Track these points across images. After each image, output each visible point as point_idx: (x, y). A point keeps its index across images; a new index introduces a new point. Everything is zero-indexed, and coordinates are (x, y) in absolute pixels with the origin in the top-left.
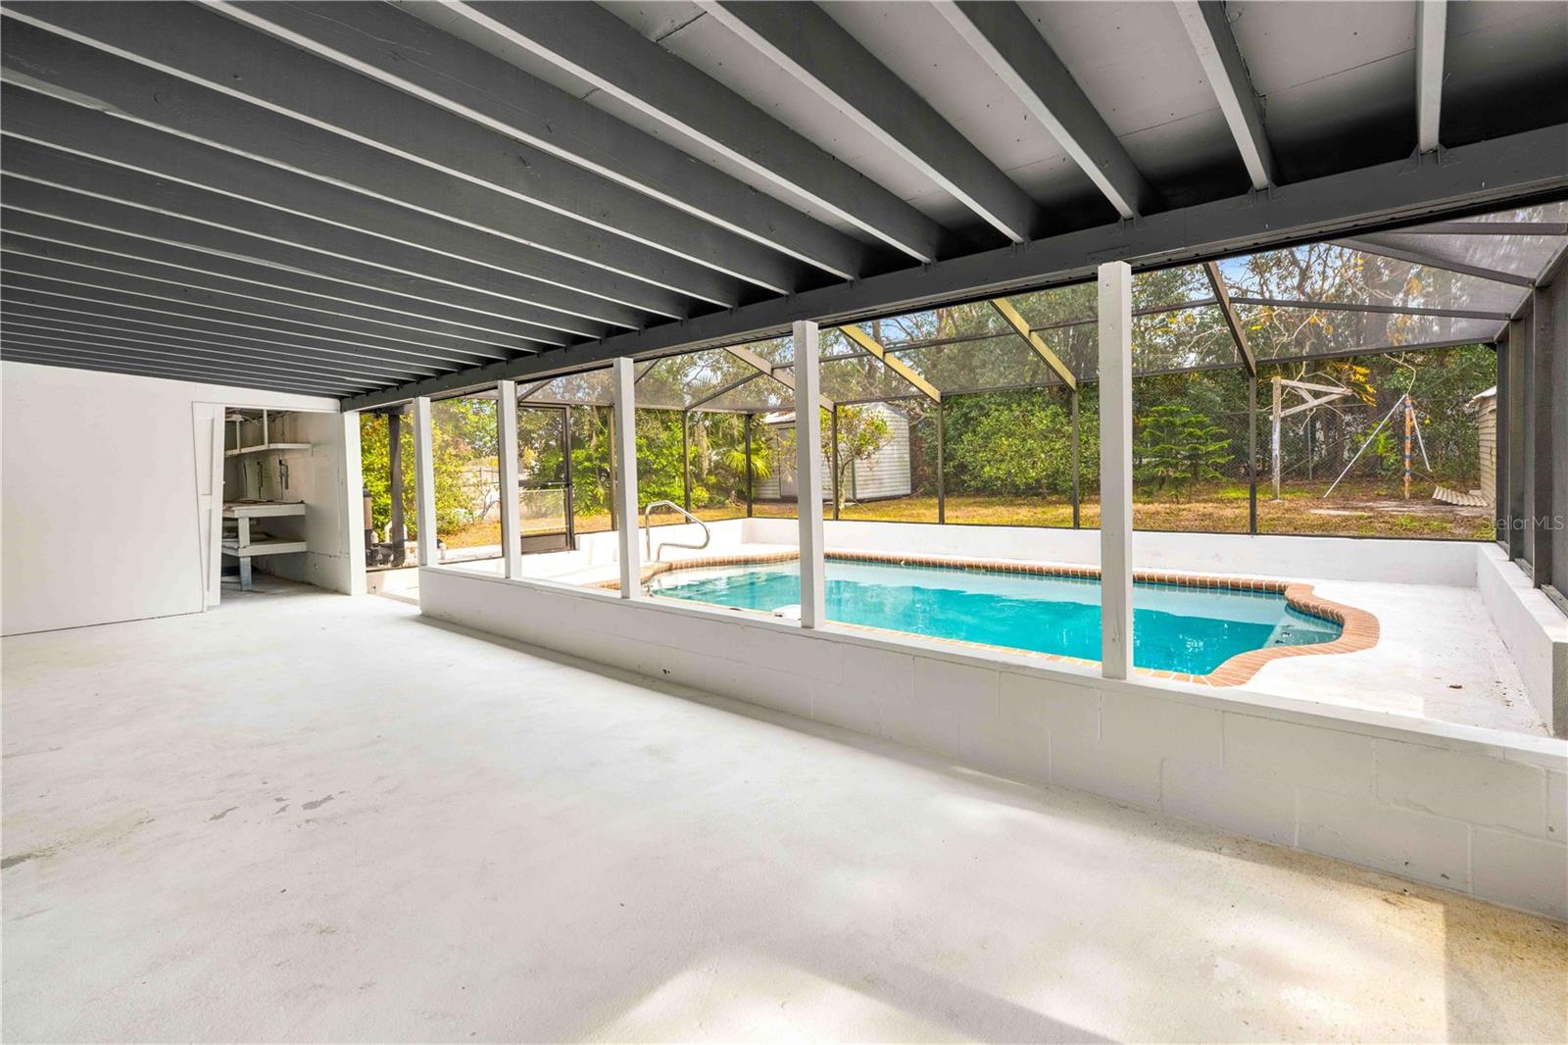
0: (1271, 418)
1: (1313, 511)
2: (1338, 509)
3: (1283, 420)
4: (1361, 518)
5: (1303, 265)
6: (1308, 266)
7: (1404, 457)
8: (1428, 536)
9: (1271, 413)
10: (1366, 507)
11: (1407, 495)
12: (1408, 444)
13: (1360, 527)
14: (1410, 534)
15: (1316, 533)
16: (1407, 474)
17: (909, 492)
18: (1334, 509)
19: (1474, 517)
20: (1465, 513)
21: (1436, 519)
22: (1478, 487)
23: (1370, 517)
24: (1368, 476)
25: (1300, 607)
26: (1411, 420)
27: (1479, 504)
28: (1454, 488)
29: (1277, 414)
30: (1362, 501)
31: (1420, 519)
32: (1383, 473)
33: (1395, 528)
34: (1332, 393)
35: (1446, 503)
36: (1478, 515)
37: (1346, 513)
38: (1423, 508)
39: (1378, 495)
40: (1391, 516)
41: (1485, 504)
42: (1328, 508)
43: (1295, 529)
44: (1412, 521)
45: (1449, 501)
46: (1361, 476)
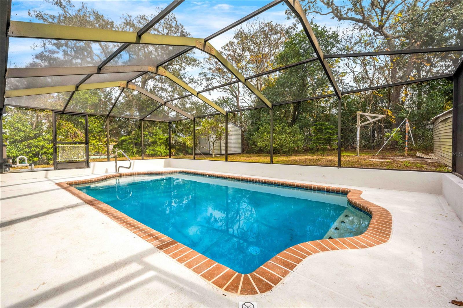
0: (356, 126)
1: (370, 160)
2: (380, 159)
3: (361, 127)
4: (388, 162)
5: (371, 79)
6: (373, 79)
7: (405, 141)
8: (416, 170)
9: (356, 125)
10: (390, 158)
11: (406, 155)
12: (407, 136)
13: (387, 166)
14: (408, 169)
15: (369, 167)
16: (406, 147)
17: (241, 152)
18: (378, 159)
19: (434, 163)
20: (429, 161)
21: (418, 163)
22: (432, 153)
23: (392, 162)
24: (392, 149)
25: (353, 203)
26: (408, 127)
27: (434, 158)
28: (423, 153)
29: (359, 125)
30: (389, 156)
31: (412, 163)
32: (397, 147)
33: (402, 166)
34: (378, 117)
35: (421, 158)
36: (436, 162)
37: (383, 160)
38: (413, 159)
39: (395, 155)
40: (400, 162)
41: (437, 158)
42: (376, 159)
43: (361, 166)
44: (408, 164)
45: (422, 157)
46: (389, 149)
